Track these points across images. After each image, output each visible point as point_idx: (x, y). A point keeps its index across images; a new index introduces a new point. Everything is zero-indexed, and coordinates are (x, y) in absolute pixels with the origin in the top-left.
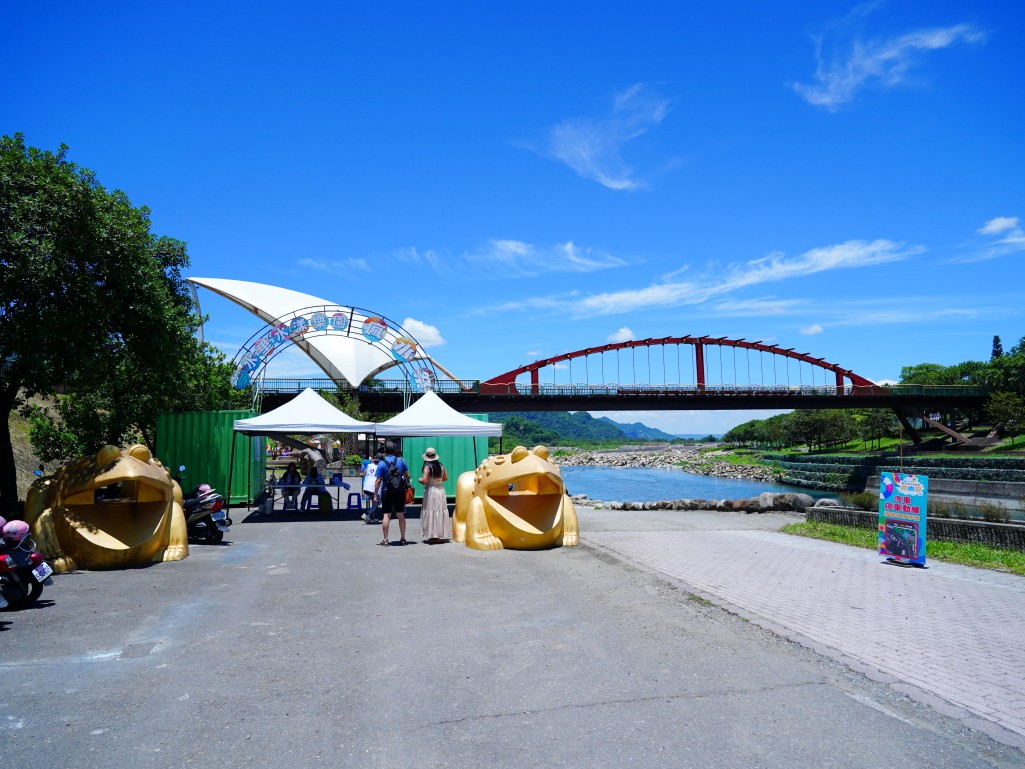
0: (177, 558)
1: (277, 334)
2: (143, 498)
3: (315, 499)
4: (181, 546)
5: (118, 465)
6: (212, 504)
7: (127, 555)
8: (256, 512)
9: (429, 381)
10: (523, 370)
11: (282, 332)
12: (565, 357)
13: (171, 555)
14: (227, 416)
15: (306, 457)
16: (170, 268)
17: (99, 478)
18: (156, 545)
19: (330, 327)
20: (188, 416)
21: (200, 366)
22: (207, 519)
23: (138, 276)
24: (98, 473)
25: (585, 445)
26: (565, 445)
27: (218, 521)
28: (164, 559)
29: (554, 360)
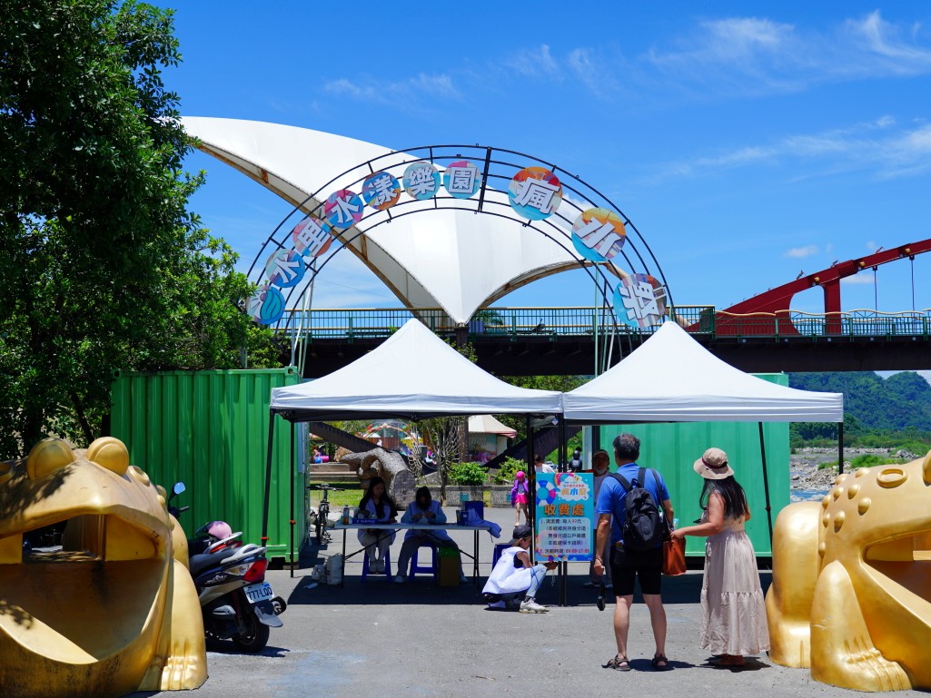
0: (189, 686)
1: (336, 208)
2: (117, 551)
3: (425, 556)
4: (193, 657)
5: (69, 482)
6: (247, 567)
7: (94, 677)
8: (306, 580)
9: (654, 303)
10: (805, 283)
11: (345, 206)
12: (899, 252)
13: (177, 677)
14: (243, 380)
15: (374, 465)
16: (140, 69)
17: (34, 510)
18: (146, 656)
19: (442, 192)
20: (169, 381)
21: (193, 278)
22: (237, 598)
23: (88, 83)
24: (30, 499)
25: (916, 444)
26: (871, 444)
27: (259, 604)
28: (163, 687)
29: (874, 261)
